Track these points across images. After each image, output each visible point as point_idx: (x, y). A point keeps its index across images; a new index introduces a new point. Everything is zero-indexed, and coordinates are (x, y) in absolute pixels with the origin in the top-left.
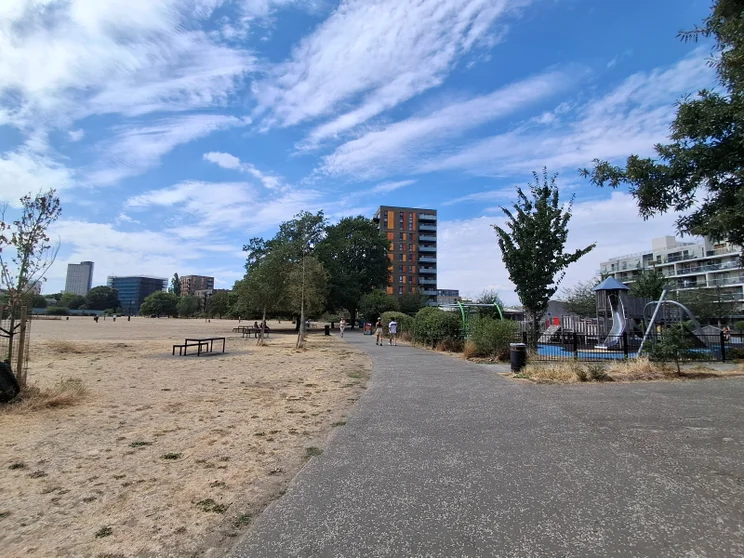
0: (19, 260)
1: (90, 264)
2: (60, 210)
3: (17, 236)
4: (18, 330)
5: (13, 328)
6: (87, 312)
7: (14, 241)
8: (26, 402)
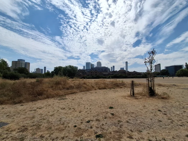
0: (150, 66)
1: (160, 64)
2: (156, 53)
3: (149, 61)
4: (152, 80)
5: (151, 80)
6: (161, 76)
7: (148, 62)
8: (157, 97)
